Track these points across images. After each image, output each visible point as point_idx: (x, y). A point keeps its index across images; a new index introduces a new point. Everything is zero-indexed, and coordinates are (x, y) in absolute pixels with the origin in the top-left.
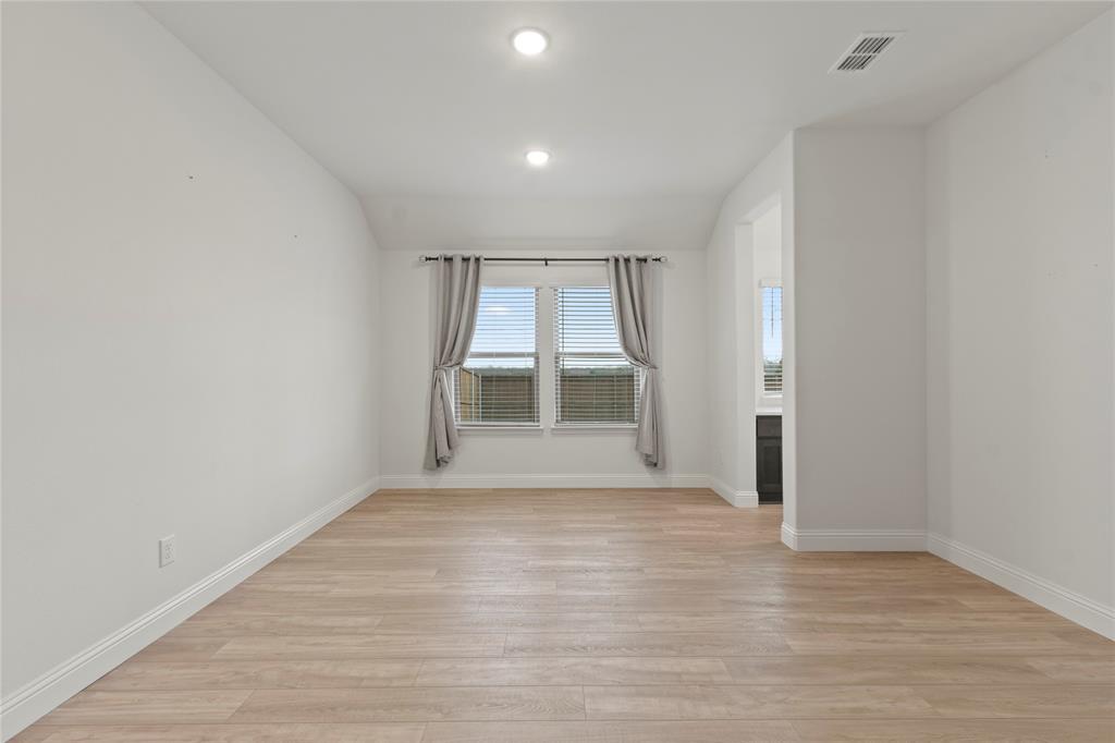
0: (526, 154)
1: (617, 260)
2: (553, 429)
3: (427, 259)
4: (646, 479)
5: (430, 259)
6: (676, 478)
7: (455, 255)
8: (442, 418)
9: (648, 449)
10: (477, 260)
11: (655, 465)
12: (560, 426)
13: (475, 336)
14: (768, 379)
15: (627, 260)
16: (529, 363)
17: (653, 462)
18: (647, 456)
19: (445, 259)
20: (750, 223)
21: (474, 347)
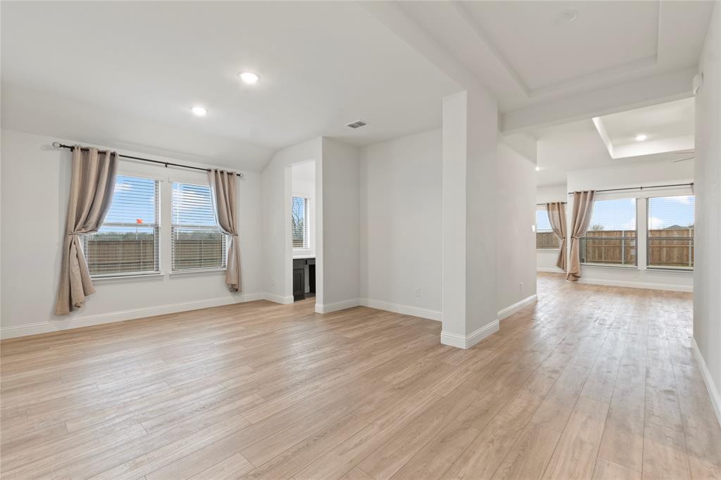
0: (191, 108)
1: (216, 171)
2: (171, 275)
3: (61, 146)
4: (230, 299)
5: (64, 146)
6: (247, 296)
7: (92, 148)
8: (78, 272)
9: (234, 281)
10: (113, 155)
11: (237, 290)
12: (175, 272)
13: (109, 210)
14: (295, 241)
15: (222, 172)
16: (150, 231)
17: (235, 289)
18: (233, 285)
19: (81, 149)
20: (290, 167)
21: (107, 218)
